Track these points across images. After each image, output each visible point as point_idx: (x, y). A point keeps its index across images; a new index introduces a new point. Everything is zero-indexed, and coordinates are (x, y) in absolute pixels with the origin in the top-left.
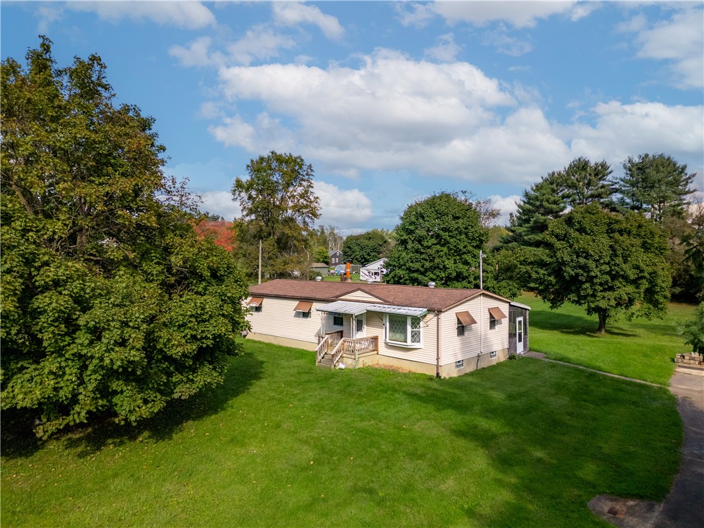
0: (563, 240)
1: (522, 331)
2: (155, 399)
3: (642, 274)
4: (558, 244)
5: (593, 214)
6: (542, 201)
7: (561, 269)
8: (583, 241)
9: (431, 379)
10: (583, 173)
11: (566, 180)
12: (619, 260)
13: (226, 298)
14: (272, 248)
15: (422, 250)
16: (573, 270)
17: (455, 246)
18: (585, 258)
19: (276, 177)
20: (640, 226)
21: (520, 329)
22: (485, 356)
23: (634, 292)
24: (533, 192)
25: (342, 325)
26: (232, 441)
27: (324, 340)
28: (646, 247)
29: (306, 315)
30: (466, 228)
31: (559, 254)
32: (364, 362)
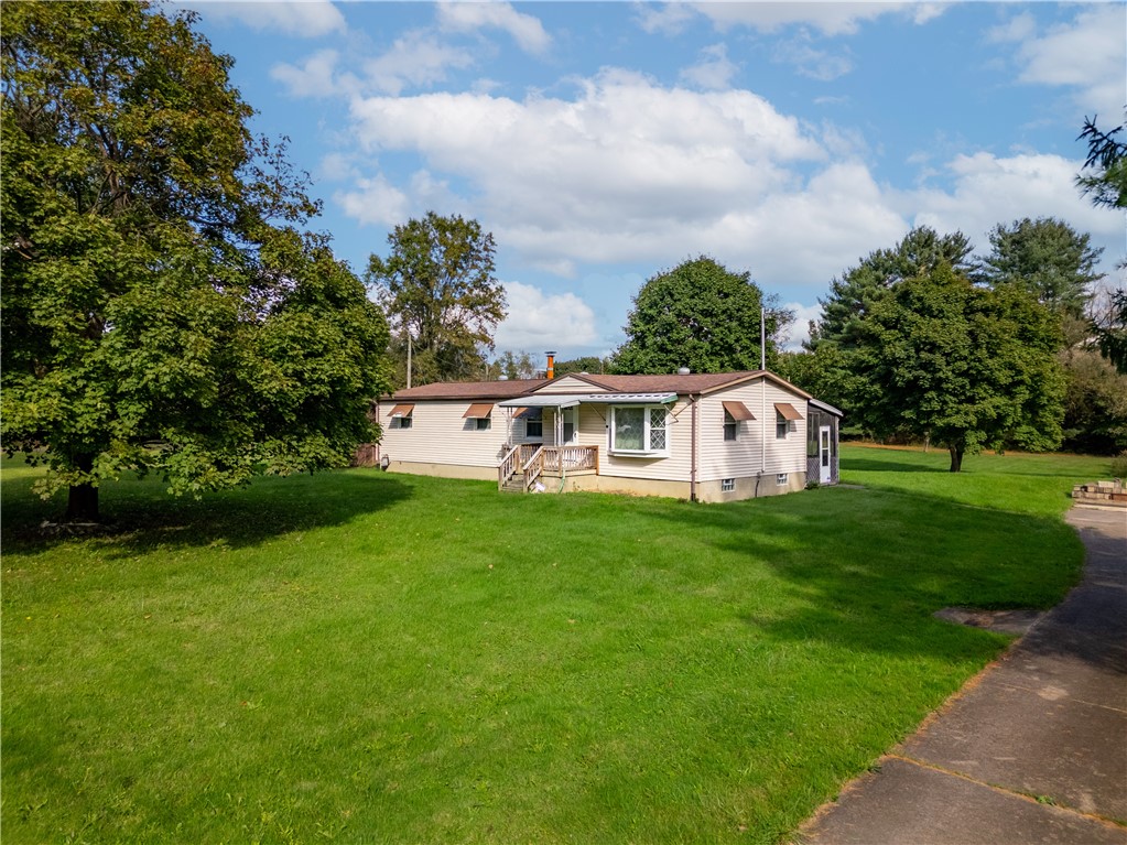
0: (895, 327)
1: (829, 448)
2: (235, 466)
3: (1019, 378)
4: (886, 335)
5: (943, 285)
6: (861, 295)
7: (891, 372)
8: (927, 328)
9: (682, 501)
10: (926, 252)
11: (899, 263)
12: (982, 353)
13: (351, 330)
14: (428, 366)
15: (669, 347)
16: (910, 372)
17: (722, 340)
18: (930, 351)
19: (436, 255)
20: (1016, 305)
21: (825, 445)
22: (769, 478)
23: (1006, 405)
24: (846, 283)
25: (540, 435)
26: (363, 548)
27: (512, 451)
28: (1025, 336)
29: (483, 423)
30: (738, 310)
31: (887, 350)
32: (576, 485)
